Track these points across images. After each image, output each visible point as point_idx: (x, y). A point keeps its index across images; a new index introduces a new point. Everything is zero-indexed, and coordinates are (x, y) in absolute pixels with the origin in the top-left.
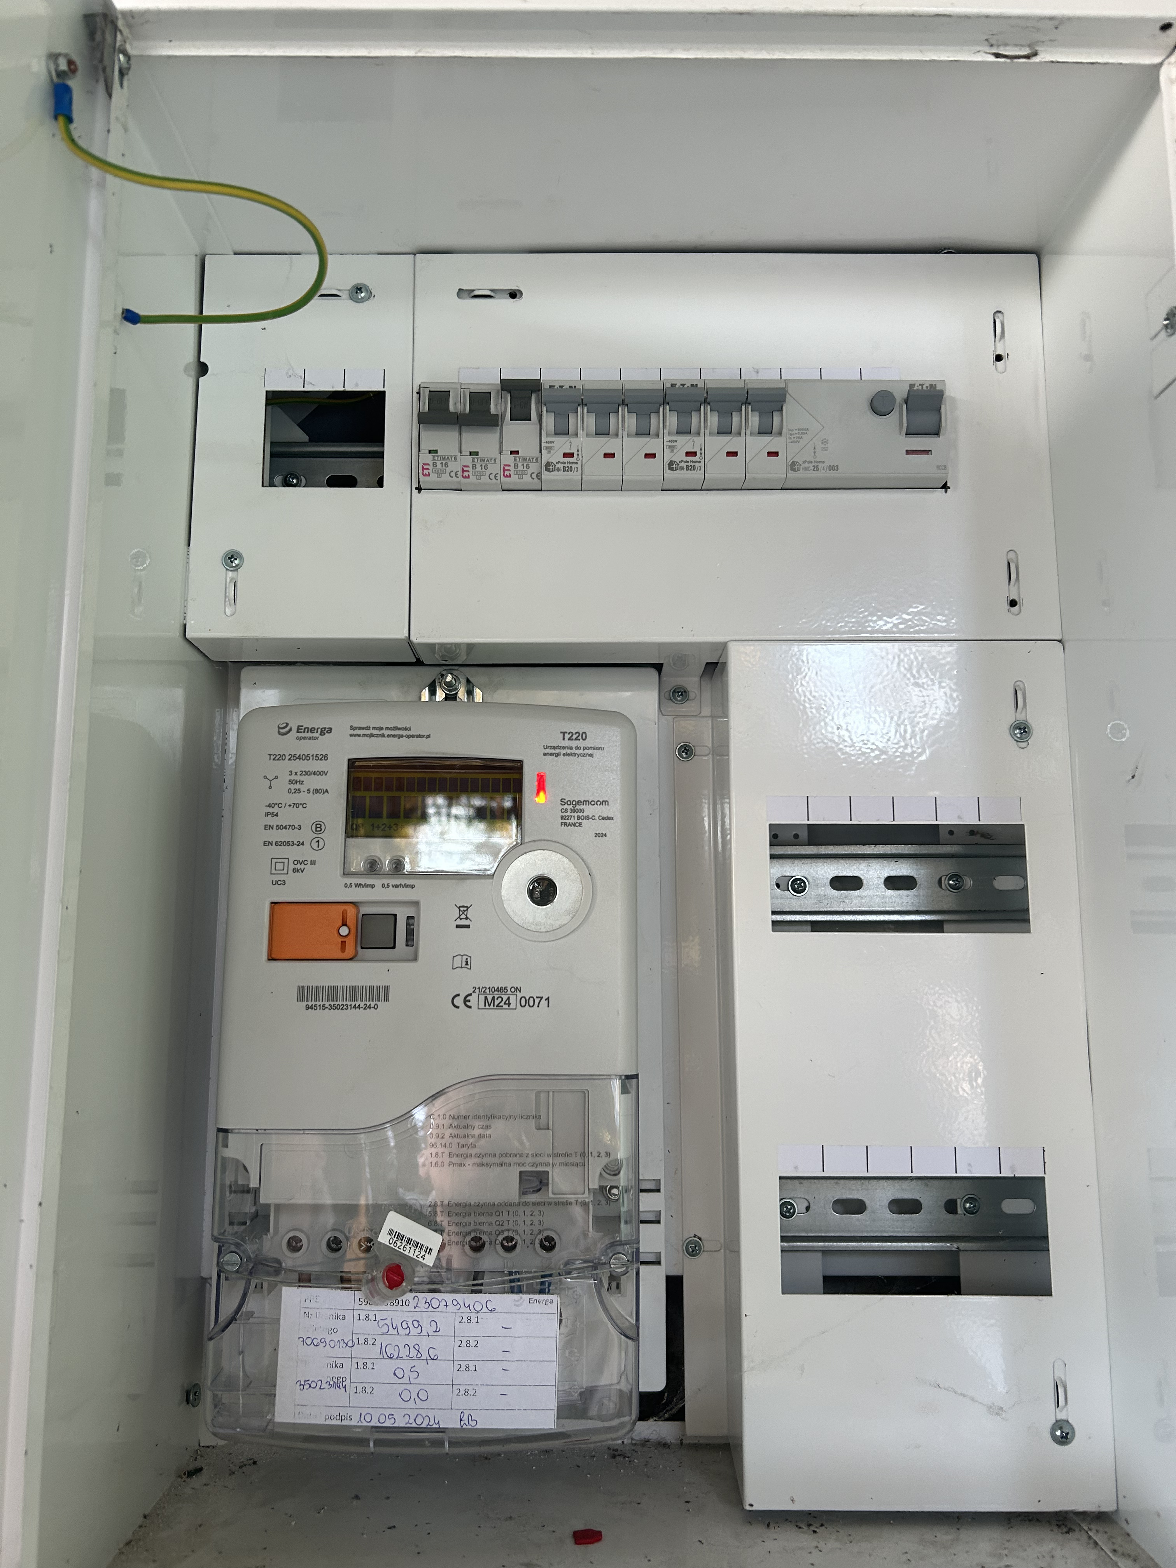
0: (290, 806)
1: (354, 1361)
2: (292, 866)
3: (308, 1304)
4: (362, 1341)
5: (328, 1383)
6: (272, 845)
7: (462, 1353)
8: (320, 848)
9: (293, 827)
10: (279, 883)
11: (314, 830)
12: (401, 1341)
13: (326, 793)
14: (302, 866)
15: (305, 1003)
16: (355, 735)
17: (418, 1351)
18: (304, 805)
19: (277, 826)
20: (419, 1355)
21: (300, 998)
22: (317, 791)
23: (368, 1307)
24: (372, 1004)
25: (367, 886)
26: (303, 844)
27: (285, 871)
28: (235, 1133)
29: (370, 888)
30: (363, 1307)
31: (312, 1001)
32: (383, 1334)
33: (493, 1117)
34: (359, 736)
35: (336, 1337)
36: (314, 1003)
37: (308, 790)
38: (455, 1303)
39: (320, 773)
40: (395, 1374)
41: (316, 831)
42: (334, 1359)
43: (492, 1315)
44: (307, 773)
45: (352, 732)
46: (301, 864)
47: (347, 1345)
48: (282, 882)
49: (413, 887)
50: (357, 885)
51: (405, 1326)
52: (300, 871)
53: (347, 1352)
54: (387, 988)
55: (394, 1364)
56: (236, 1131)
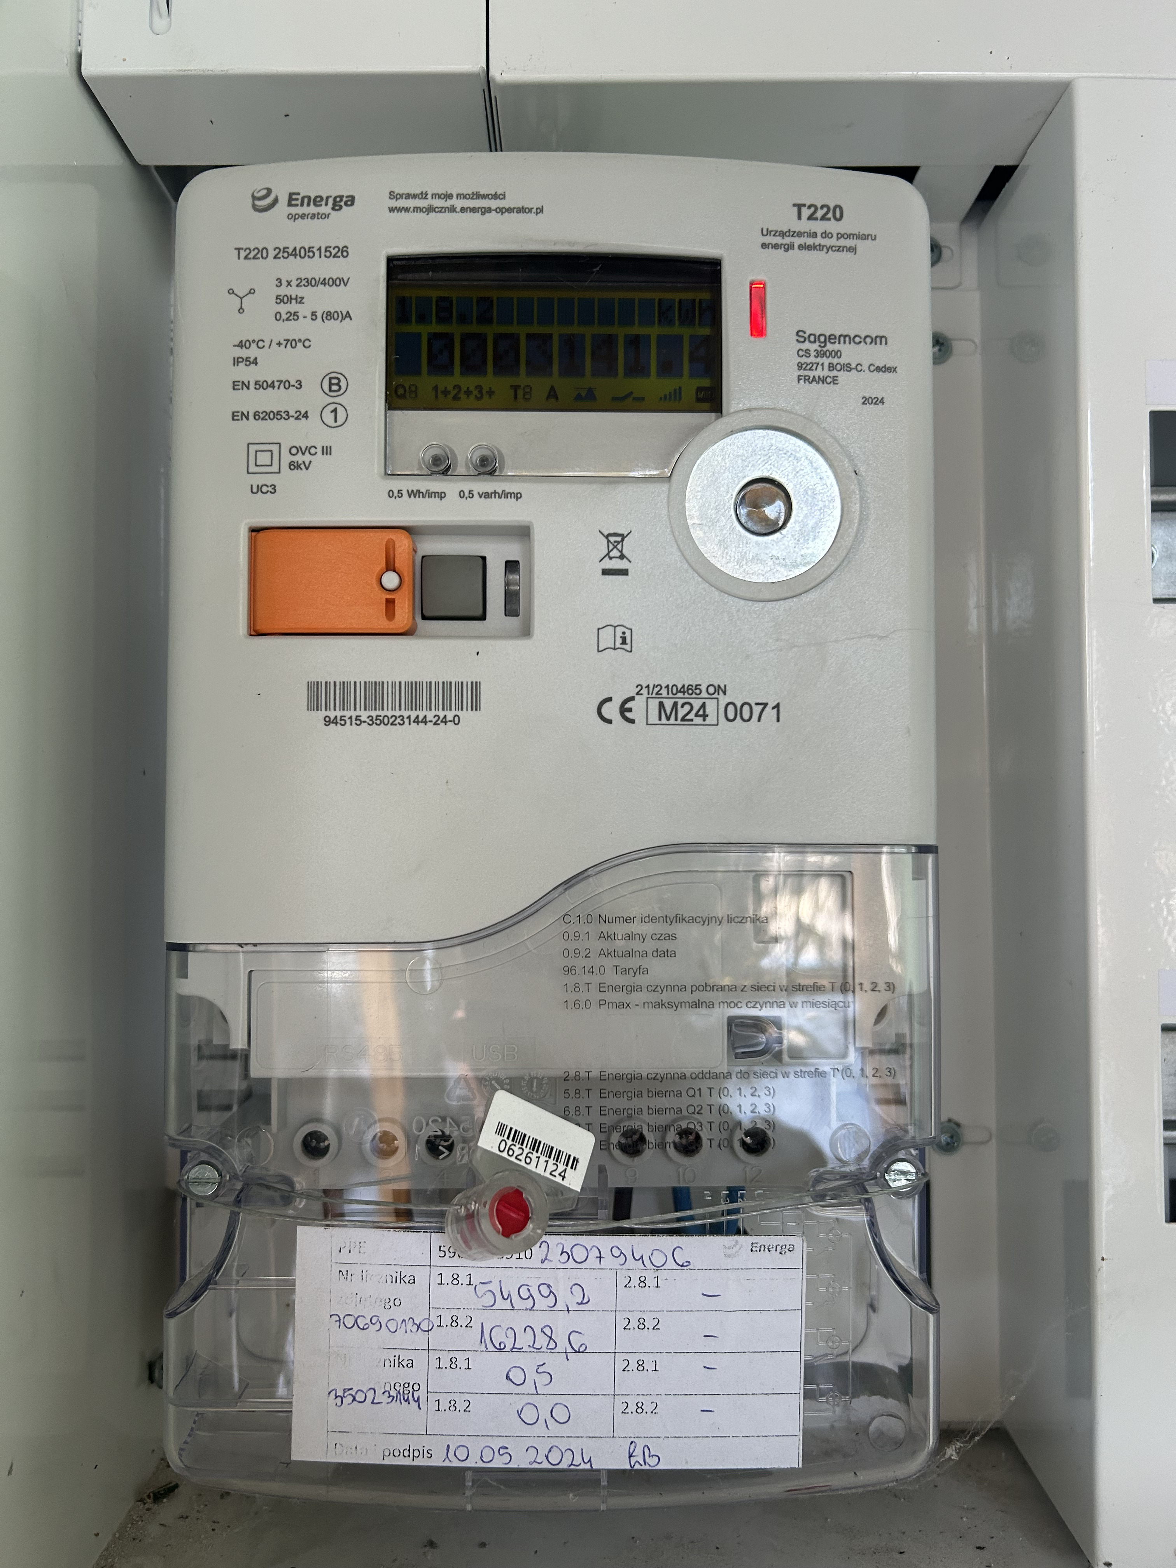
0: (279, 344)
1: (434, 1356)
2: (287, 458)
3: (344, 1257)
4: (446, 1321)
5: (387, 1394)
6: (247, 419)
7: (628, 1341)
8: (338, 423)
9: (286, 384)
10: (265, 489)
11: (326, 388)
12: (519, 1321)
13: (348, 319)
14: (307, 458)
15: (323, 713)
16: (399, 210)
17: (551, 1338)
18: (306, 343)
19: (256, 383)
20: (552, 1345)
21: (314, 704)
22: (329, 316)
23: (456, 1261)
24: (450, 717)
25: (430, 494)
26: (306, 416)
27: (275, 468)
28: (201, 951)
29: (438, 499)
30: (446, 1261)
31: (335, 710)
32: (485, 1308)
33: (679, 919)
34: (407, 210)
35: (398, 1314)
36: (339, 714)
37: (313, 314)
38: (617, 1253)
39: (334, 282)
40: (508, 1377)
41: (330, 390)
42: (397, 1353)
43: (685, 1272)
44: (310, 282)
45: (393, 203)
46: (303, 454)
47: (419, 1327)
48: (270, 489)
49: (517, 496)
50: (412, 494)
51: (524, 1293)
52: (302, 466)
53: (420, 1340)
54: (476, 687)
55: (506, 1360)
56: (202, 948)
